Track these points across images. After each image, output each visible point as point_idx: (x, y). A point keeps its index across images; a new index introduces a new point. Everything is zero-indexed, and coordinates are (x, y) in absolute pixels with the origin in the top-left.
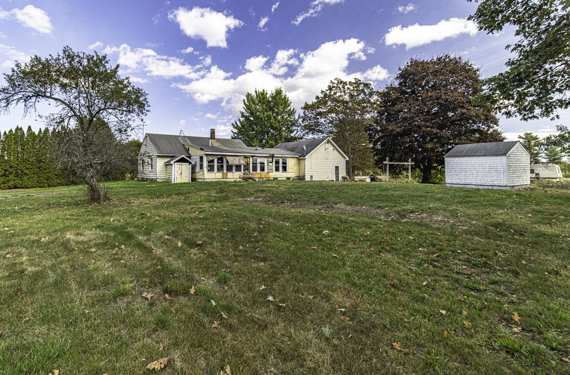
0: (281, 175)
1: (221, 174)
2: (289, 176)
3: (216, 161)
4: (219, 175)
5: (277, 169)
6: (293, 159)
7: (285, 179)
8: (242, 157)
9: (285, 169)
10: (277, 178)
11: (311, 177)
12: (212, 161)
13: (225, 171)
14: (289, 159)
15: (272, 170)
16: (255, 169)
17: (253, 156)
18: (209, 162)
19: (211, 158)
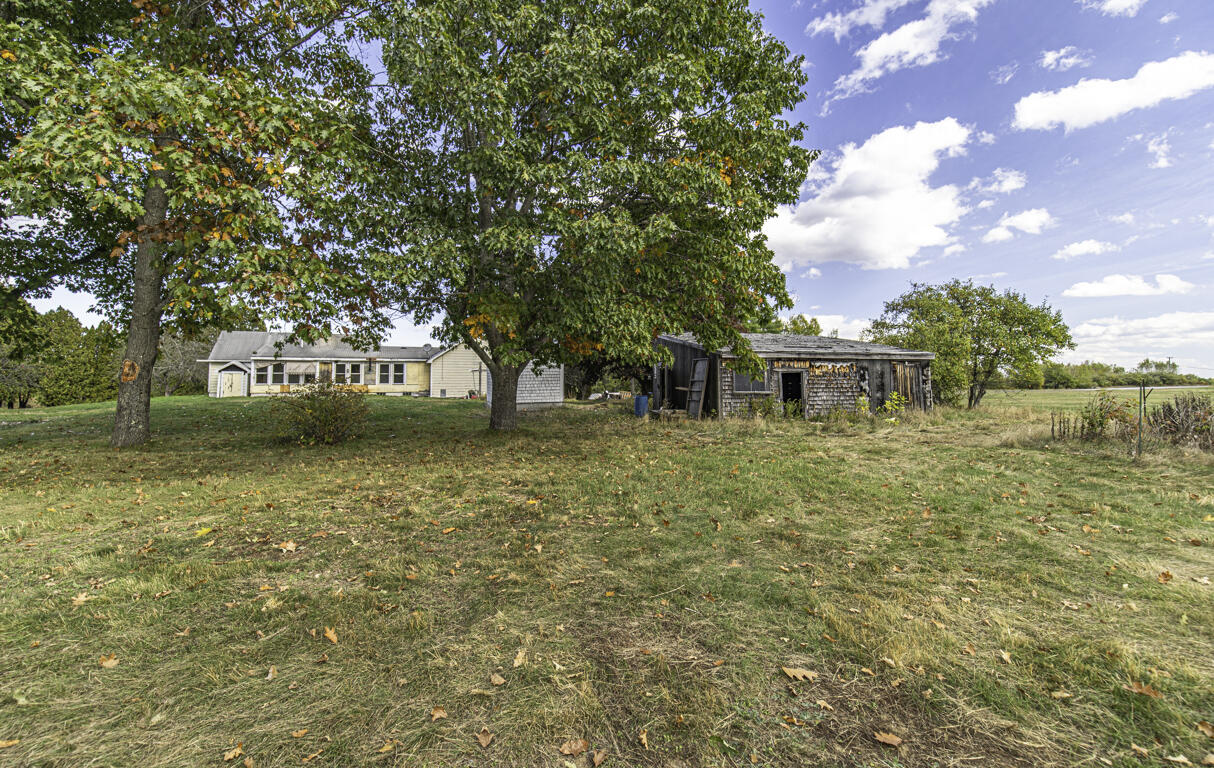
0: (392, 389)
1: (279, 387)
2: (408, 391)
3: (270, 369)
4: (277, 388)
5: (384, 379)
6: (417, 365)
7: (401, 394)
8: (318, 363)
9: (399, 380)
10: (384, 393)
11: (443, 392)
12: (265, 369)
13: (286, 383)
14: (409, 365)
15: (374, 381)
16: (341, 379)
17: (336, 362)
18: (259, 370)
19: (261, 365)
